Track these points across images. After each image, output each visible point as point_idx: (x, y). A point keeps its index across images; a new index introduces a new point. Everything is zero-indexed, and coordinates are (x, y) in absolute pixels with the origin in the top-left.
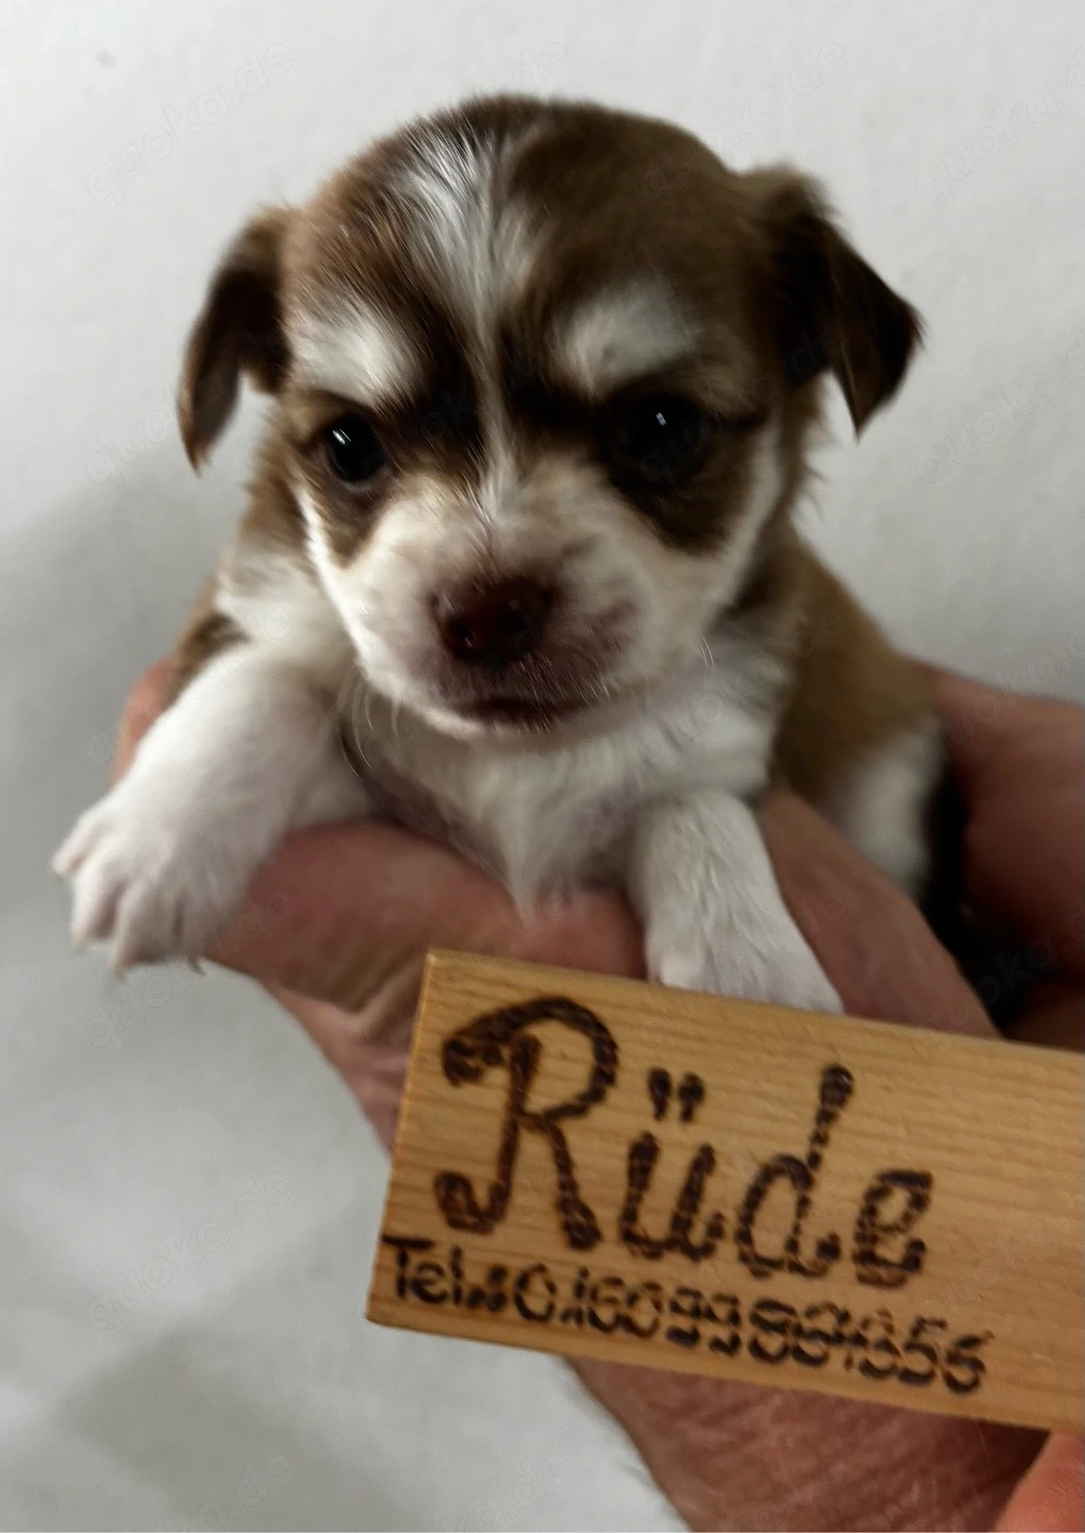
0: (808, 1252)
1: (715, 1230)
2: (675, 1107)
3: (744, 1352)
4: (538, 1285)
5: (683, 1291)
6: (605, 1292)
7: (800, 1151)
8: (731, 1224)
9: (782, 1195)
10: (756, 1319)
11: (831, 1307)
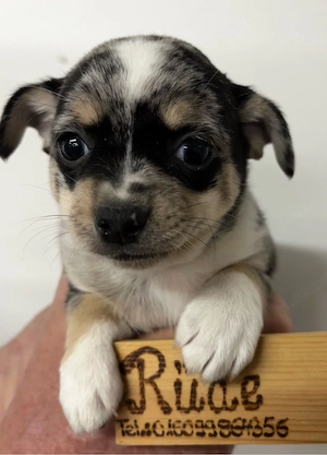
1: (202, 402)
2: (183, 371)
3: (219, 435)
4: (158, 425)
5: (198, 421)
6: (177, 425)
8: (206, 400)
9: (218, 391)
10: (219, 426)
11: (240, 419)
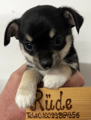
0: (62, 108)
1: (54, 107)
2: (48, 97)
3: (58, 118)
4: (40, 115)
5: (52, 113)
6: (46, 114)
7: (60, 99)
9: (59, 103)
10: (59, 115)
11: (65, 112)
